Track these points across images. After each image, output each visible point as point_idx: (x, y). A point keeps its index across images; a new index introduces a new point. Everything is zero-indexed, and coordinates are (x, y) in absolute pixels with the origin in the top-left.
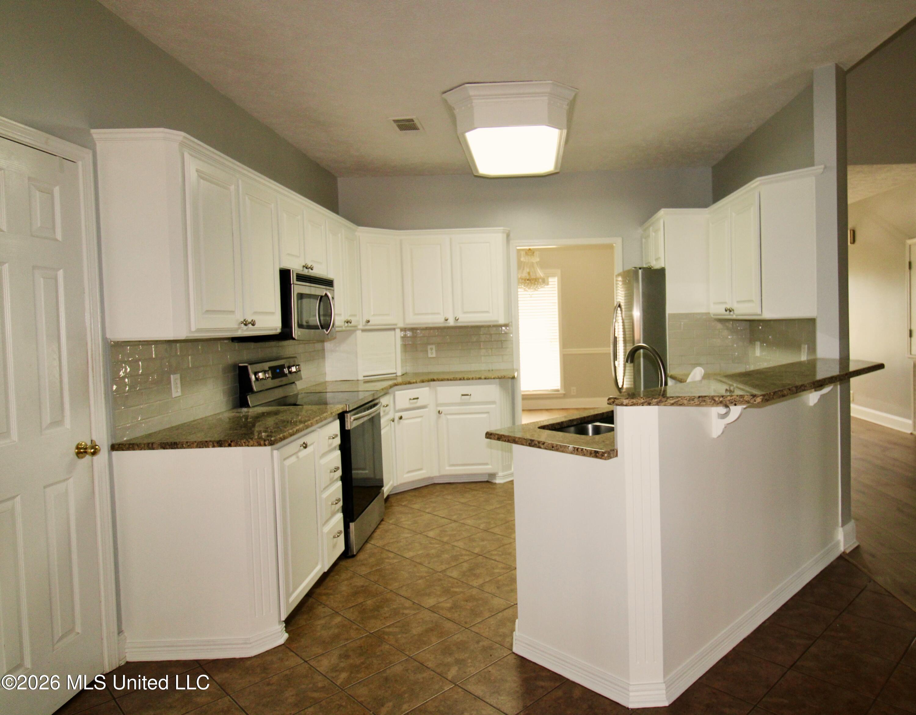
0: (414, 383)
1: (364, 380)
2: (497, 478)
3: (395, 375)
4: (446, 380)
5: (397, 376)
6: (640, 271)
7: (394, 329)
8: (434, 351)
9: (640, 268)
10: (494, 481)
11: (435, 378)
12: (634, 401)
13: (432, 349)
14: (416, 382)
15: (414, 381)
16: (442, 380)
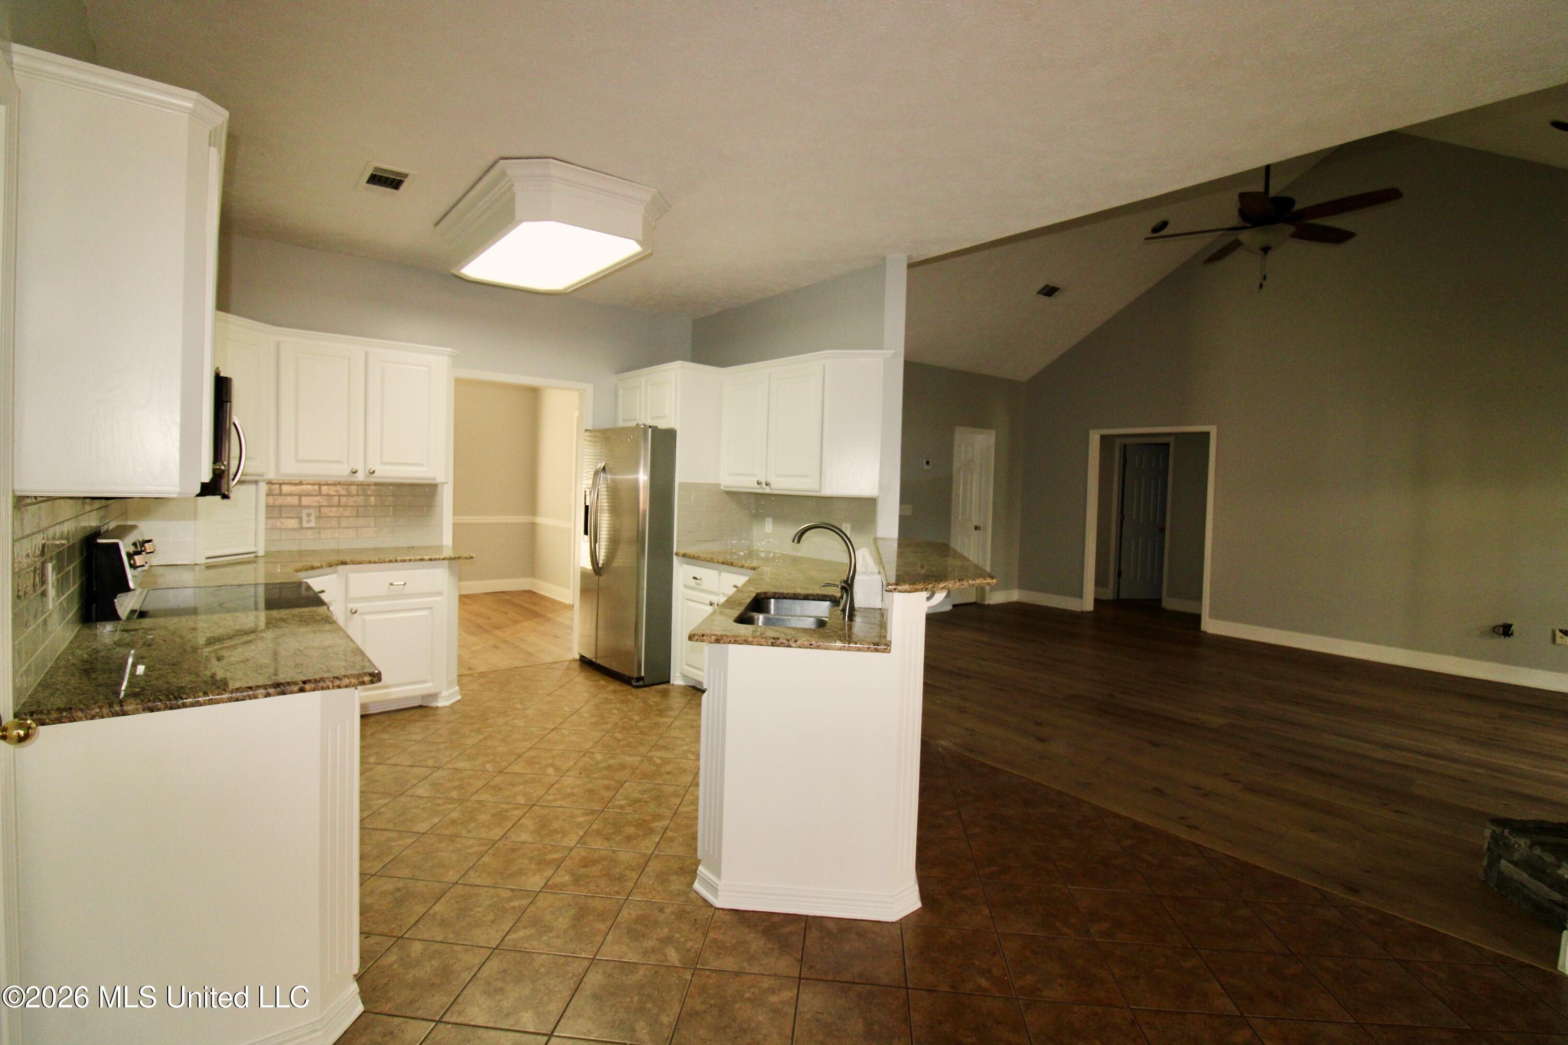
0: (318, 568)
1: (207, 563)
2: (439, 699)
3: (253, 555)
4: (367, 563)
5: (256, 557)
6: (650, 430)
7: (256, 482)
8: (313, 518)
9: (650, 427)
10: (434, 704)
11: (348, 560)
12: (916, 587)
13: (309, 515)
14: (322, 567)
15: (319, 565)
16: (360, 563)
